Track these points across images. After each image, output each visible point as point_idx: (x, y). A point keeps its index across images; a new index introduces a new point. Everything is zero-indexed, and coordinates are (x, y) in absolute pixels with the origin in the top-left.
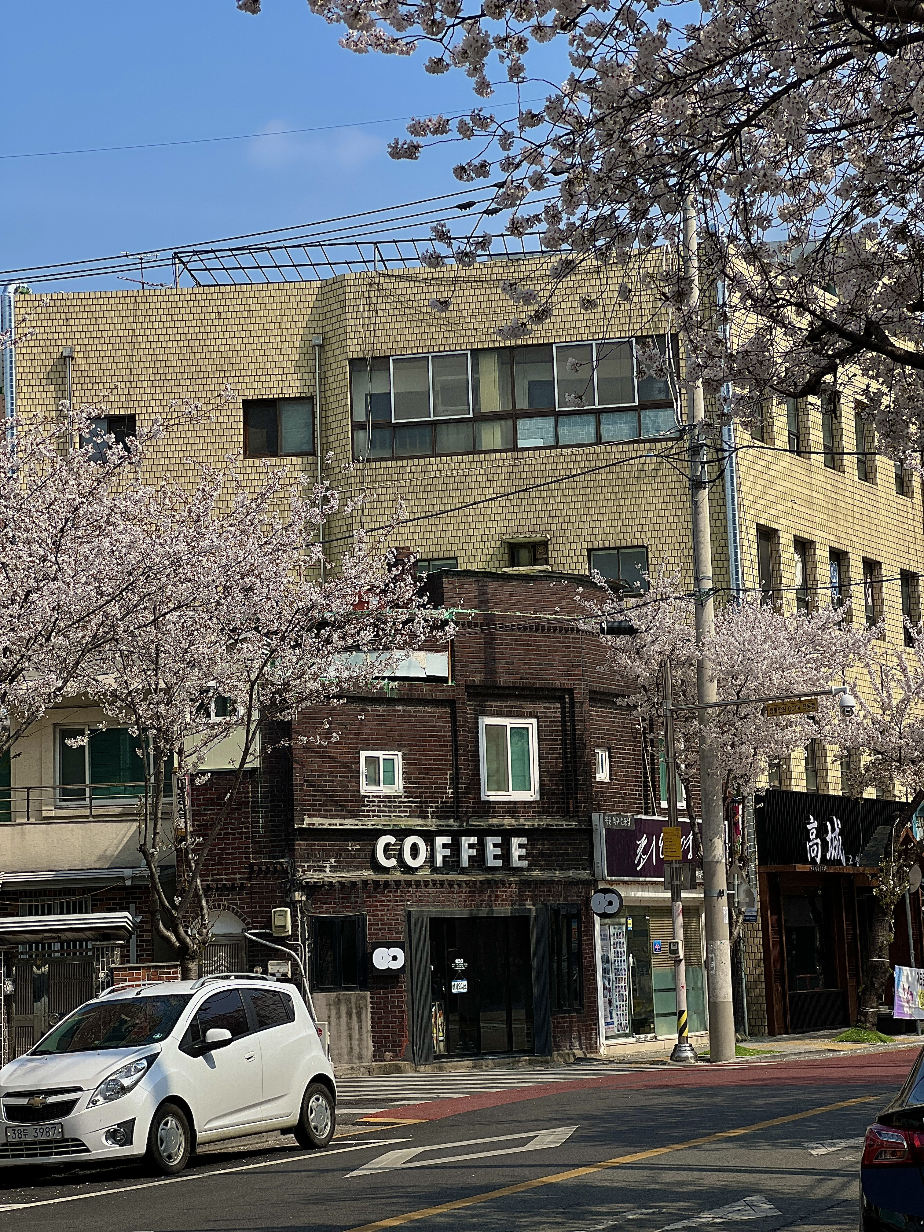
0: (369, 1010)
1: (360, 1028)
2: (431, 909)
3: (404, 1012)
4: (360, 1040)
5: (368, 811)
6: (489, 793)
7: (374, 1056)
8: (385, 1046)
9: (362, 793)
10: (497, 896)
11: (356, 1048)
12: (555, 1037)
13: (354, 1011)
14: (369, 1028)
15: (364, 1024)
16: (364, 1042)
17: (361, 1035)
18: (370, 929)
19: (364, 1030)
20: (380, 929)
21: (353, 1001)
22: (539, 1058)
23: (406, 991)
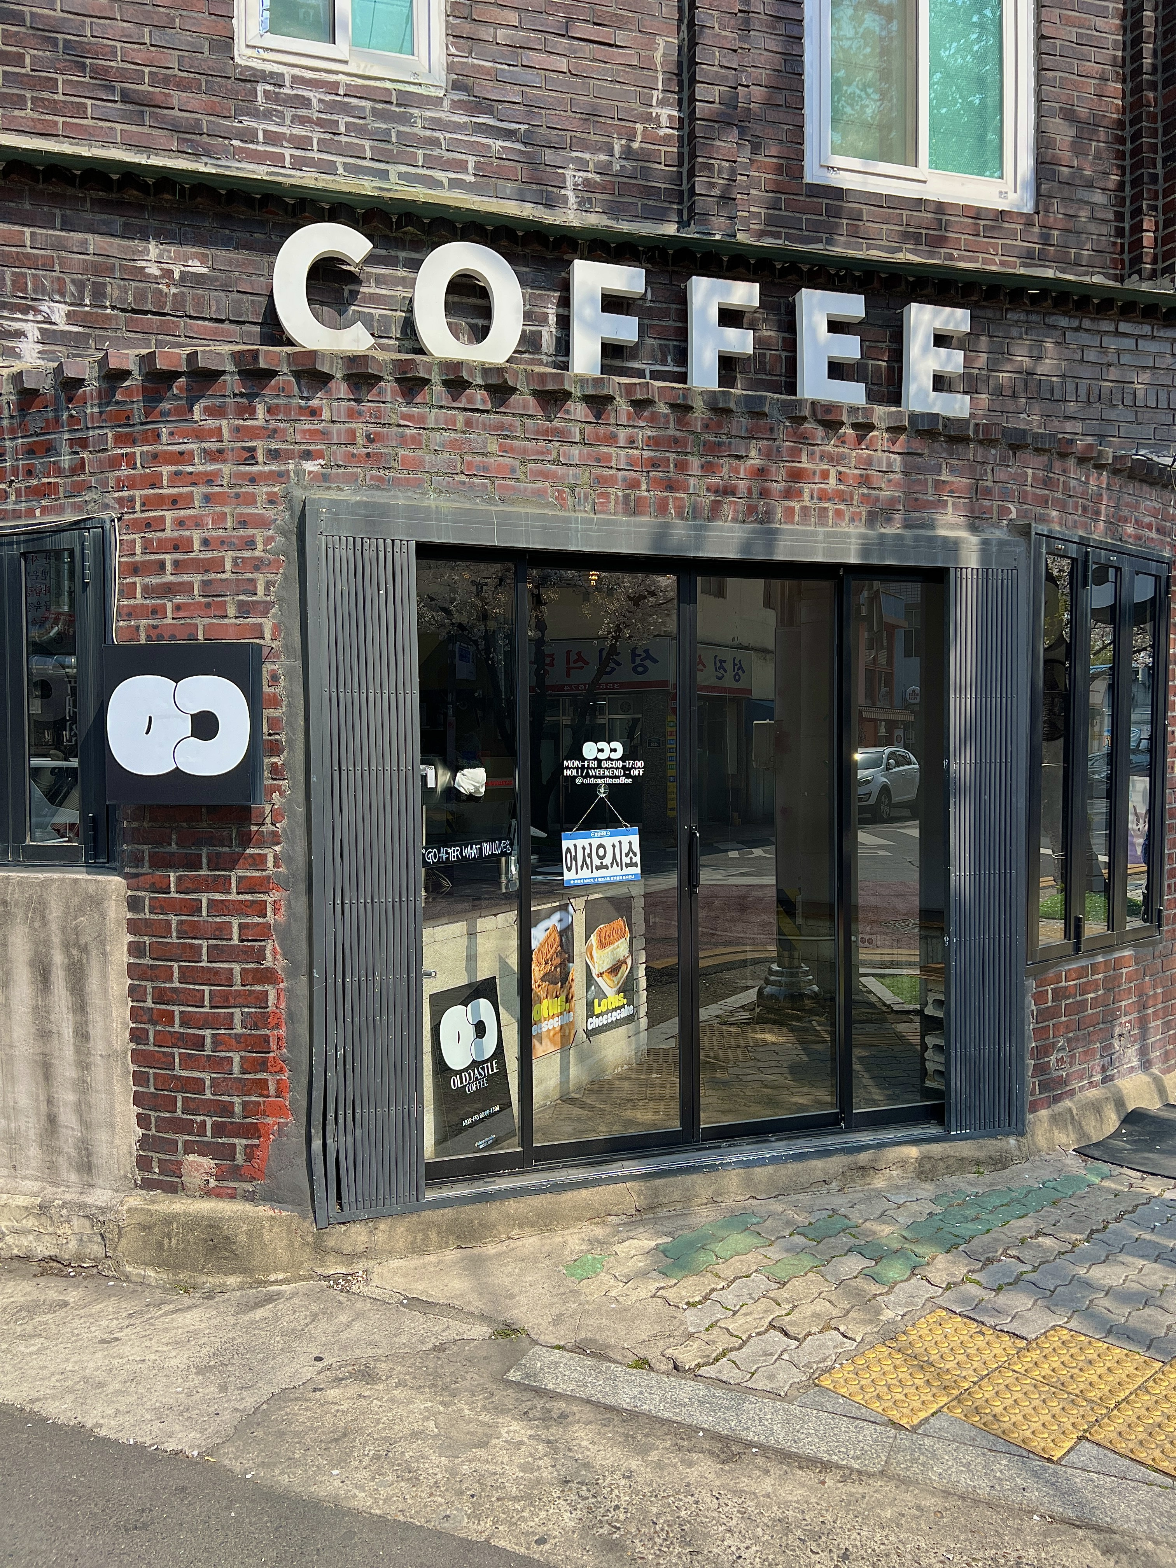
0: (121, 957)
1: (82, 1035)
2: (432, 501)
3: (268, 976)
4: (83, 1086)
5: (272, 138)
6: (839, 161)
7: (143, 1163)
8: (184, 1127)
9: (242, 56)
10: (796, 476)
11: (67, 1118)
12: (1042, 1052)
13: (58, 958)
14: (121, 1040)
15: (96, 1017)
16: (99, 1100)
17: (83, 1065)
18: (128, 591)
19: (98, 1046)
20: (168, 590)
21: (55, 912)
22: (966, 1149)
23: (284, 884)
